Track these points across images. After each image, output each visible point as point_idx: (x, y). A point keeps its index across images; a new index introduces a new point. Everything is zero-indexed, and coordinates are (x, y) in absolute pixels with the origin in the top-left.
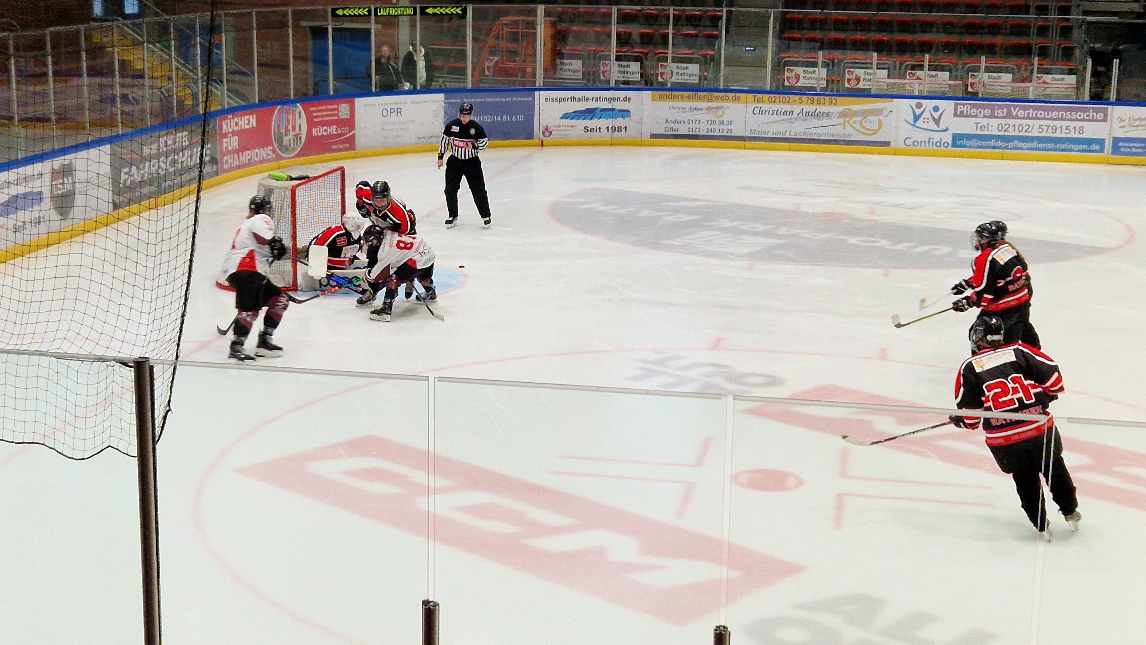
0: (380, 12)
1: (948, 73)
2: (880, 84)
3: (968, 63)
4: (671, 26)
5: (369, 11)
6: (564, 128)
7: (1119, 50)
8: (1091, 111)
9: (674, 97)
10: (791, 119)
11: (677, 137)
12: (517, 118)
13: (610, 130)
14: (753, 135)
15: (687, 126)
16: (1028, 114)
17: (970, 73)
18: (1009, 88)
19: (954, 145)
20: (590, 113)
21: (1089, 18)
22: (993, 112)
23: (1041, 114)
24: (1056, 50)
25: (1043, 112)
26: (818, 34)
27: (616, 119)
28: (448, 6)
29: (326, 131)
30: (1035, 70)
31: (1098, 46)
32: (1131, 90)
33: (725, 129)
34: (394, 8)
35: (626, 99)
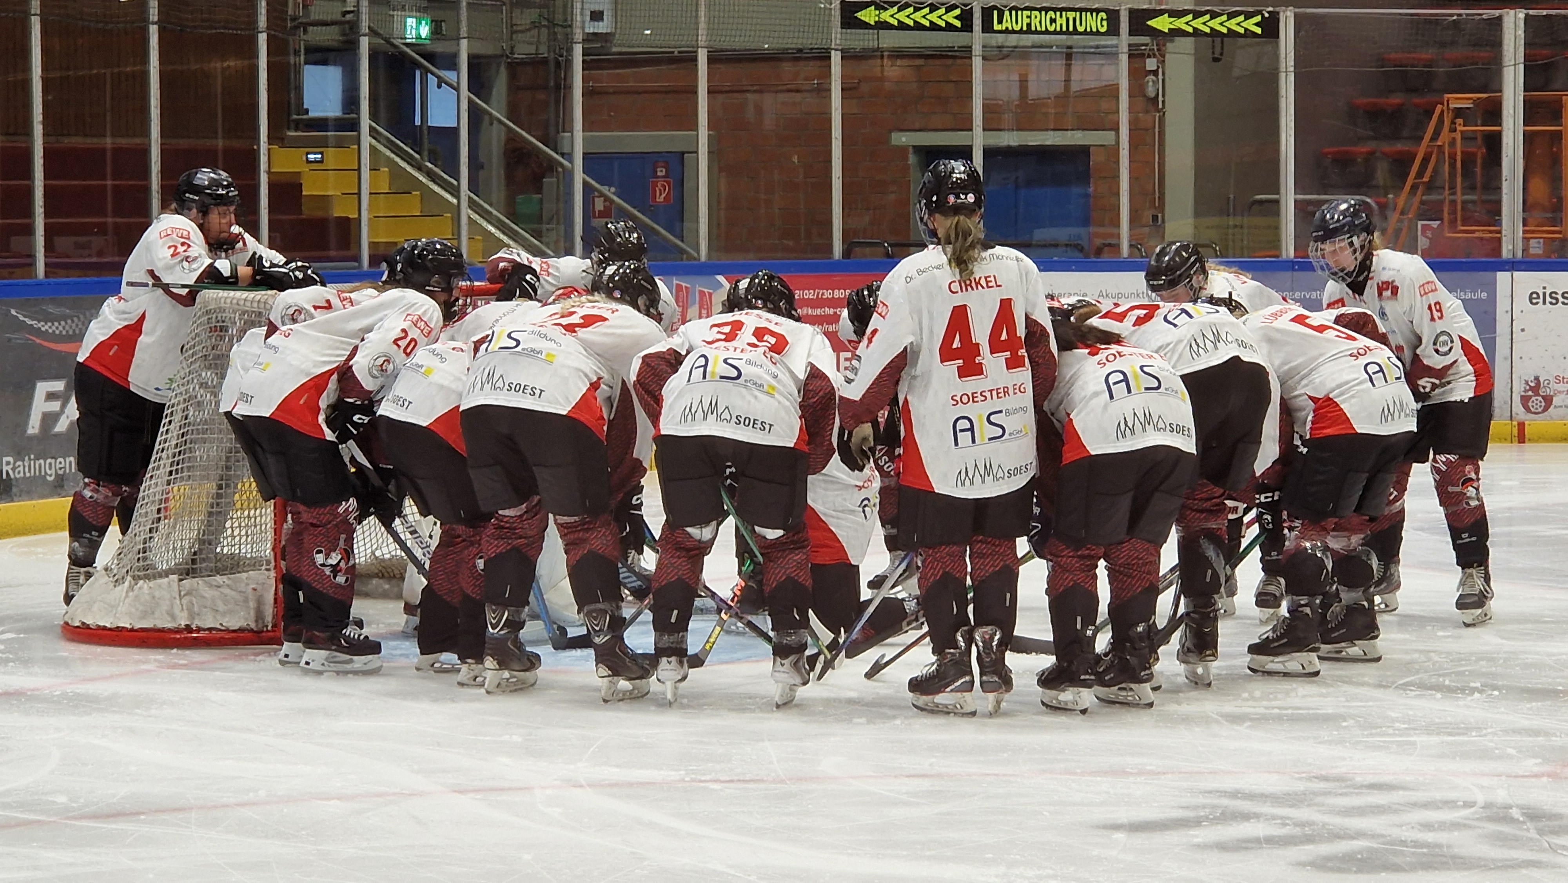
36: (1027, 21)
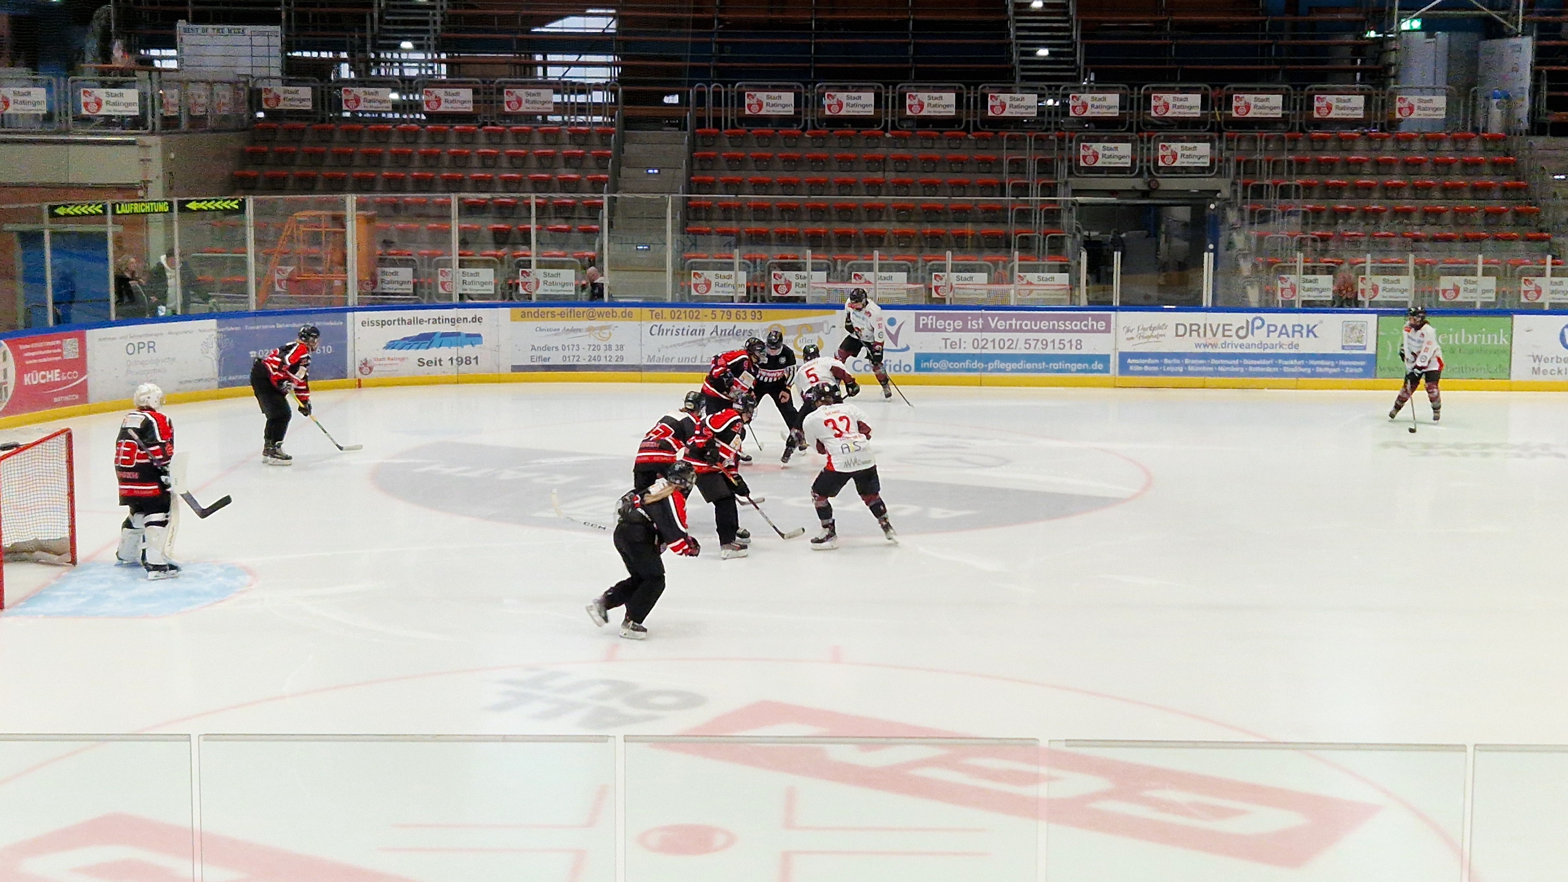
1: (905, 274)
2: (817, 290)
3: (930, 261)
4: (533, 220)
5: (104, 209)
6: (389, 362)
7: (1121, 239)
8: (1090, 319)
9: (542, 316)
10: (703, 339)
11: (548, 368)
13: (455, 362)
14: (652, 363)
15: (561, 353)
16: (1011, 325)
17: (934, 274)
18: (985, 292)
19: (918, 368)
20: (425, 340)
21: (1081, 199)
22: (965, 323)
23: (1026, 325)
24: (1042, 240)
25: (1029, 323)
26: (733, 226)
27: (462, 347)
28: (218, 198)
29: (44, 377)
30: (1016, 268)
31: (1094, 234)
32: (1138, 292)
33: (614, 356)
34: (140, 202)
35: (475, 320)
36: (132, 208)
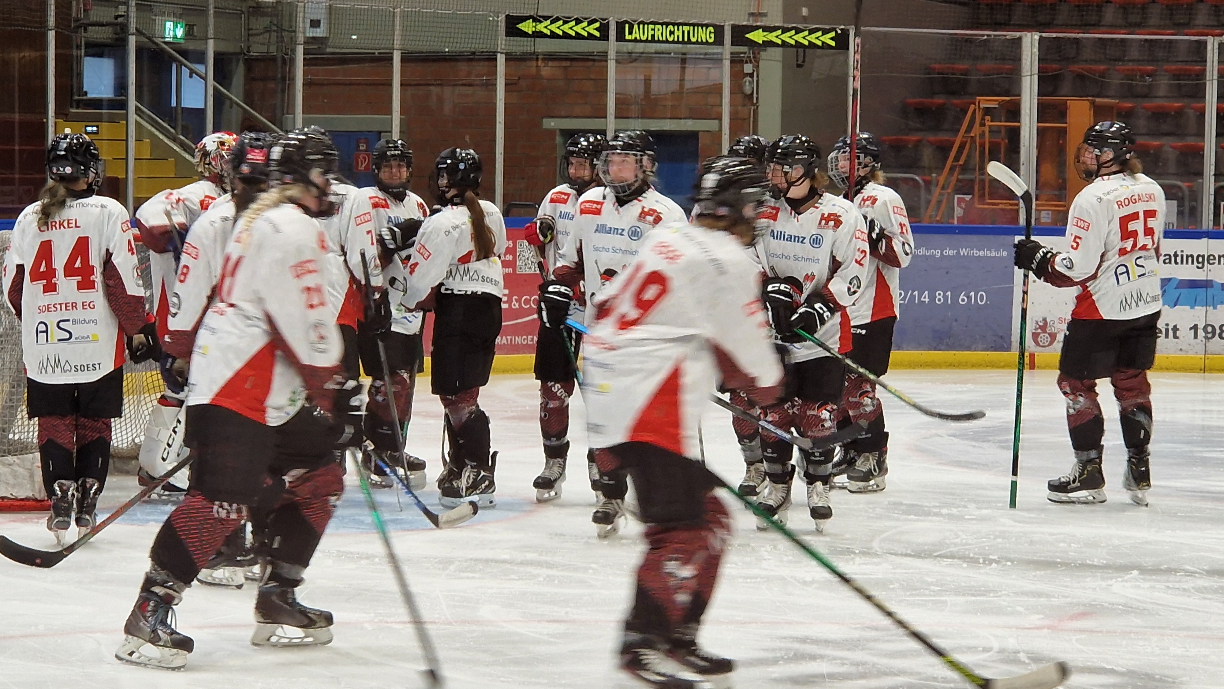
0: (630, 33)
5: (604, 29)
12: (969, 298)
13: (1201, 333)
27: (1215, 308)
28: (800, 26)
36: (652, 32)
